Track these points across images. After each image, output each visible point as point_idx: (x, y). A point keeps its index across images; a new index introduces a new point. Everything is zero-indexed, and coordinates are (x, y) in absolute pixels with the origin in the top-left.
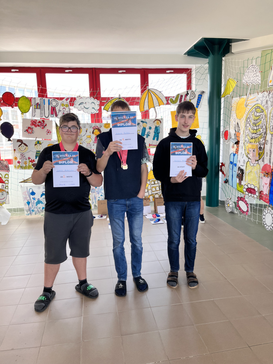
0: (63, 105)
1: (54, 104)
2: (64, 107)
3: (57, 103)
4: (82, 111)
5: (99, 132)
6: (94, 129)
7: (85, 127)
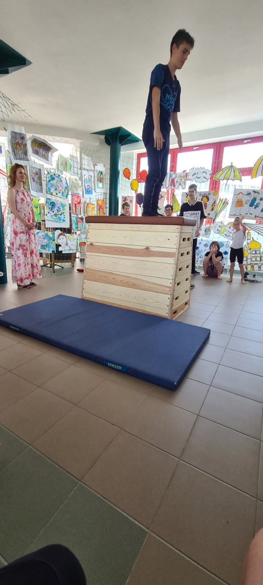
0: (180, 176)
1: (174, 176)
5: (207, 199)
6: (203, 197)
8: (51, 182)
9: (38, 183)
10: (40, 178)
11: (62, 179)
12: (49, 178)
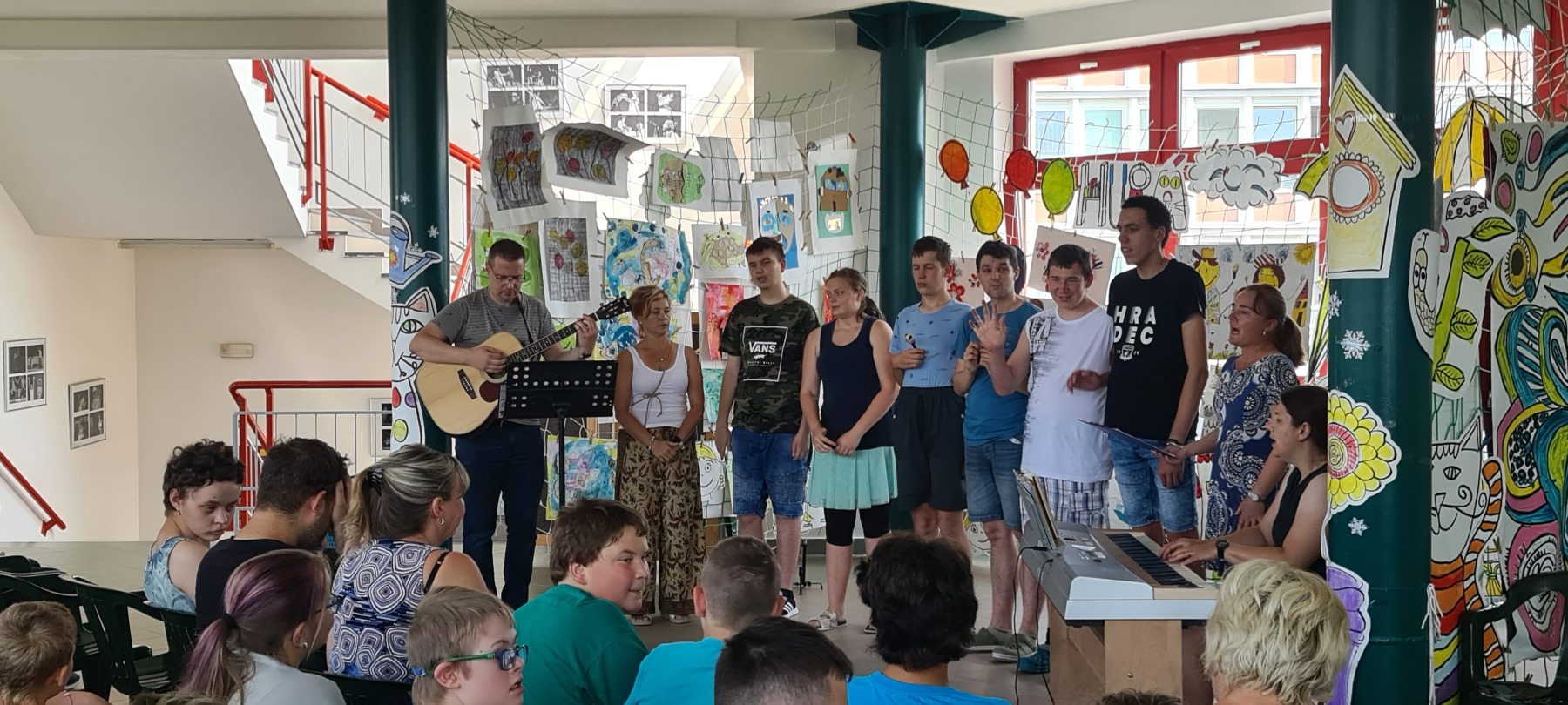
0: (1164, 180)
1: (1139, 178)
2: (1169, 188)
3: (1148, 176)
4: (1220, 199)
5: (1276, 278)
6: (1260, 268)
7: (1229, 260)
8: (621, 256)
9: (574, 270)
10: (582, 252)
11: (662, 239)
12: (612, 245)
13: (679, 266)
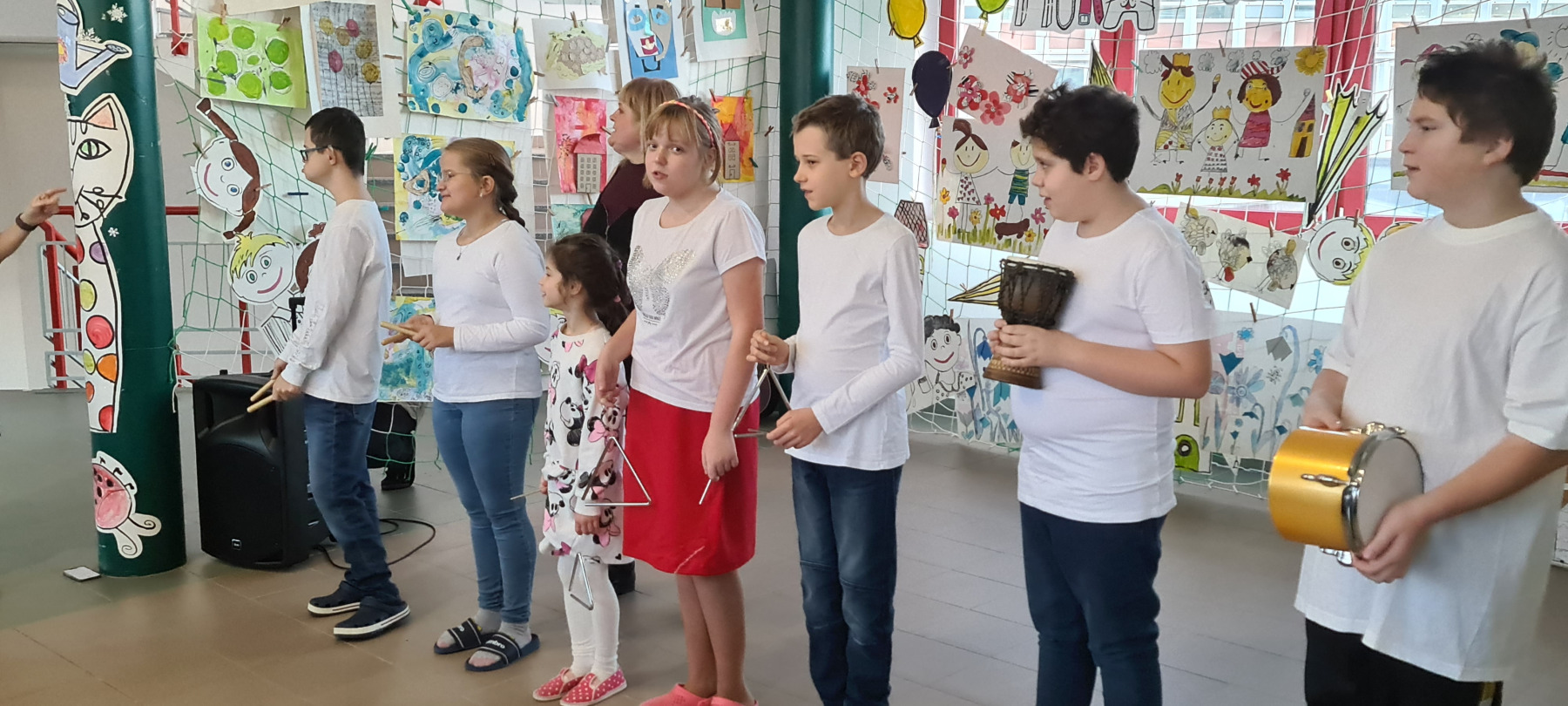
5: (1269, 91)
6: (1248, 79)
7: (1208, 69)
8: (430, 57)
9: (360, 74)
10: (371, 50)
11: (488, 37)
12: (417, 42)
13: (514, 72)
